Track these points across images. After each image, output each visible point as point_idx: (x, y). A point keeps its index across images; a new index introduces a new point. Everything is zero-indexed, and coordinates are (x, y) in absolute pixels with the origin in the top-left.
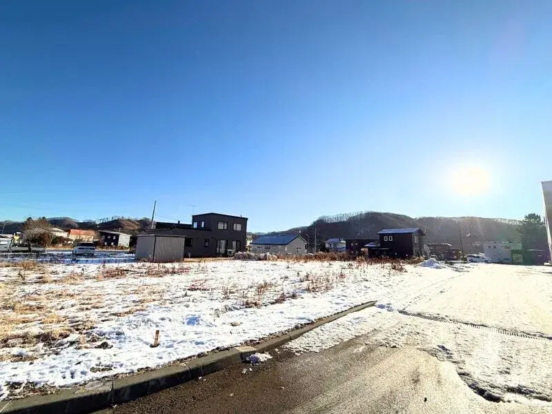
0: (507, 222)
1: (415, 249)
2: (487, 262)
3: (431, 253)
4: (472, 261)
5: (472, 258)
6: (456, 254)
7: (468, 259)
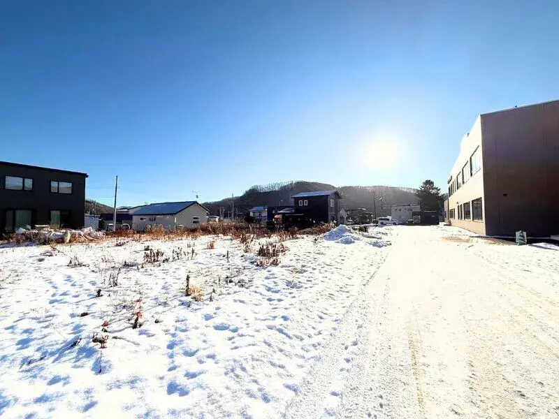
0: (405, 190)
1: (331, 214)
2: (395, 224)
3: (348, 218)
4: (382, 224)
5: (383, 221)
6: (369, 218)
7: (380, 221)
